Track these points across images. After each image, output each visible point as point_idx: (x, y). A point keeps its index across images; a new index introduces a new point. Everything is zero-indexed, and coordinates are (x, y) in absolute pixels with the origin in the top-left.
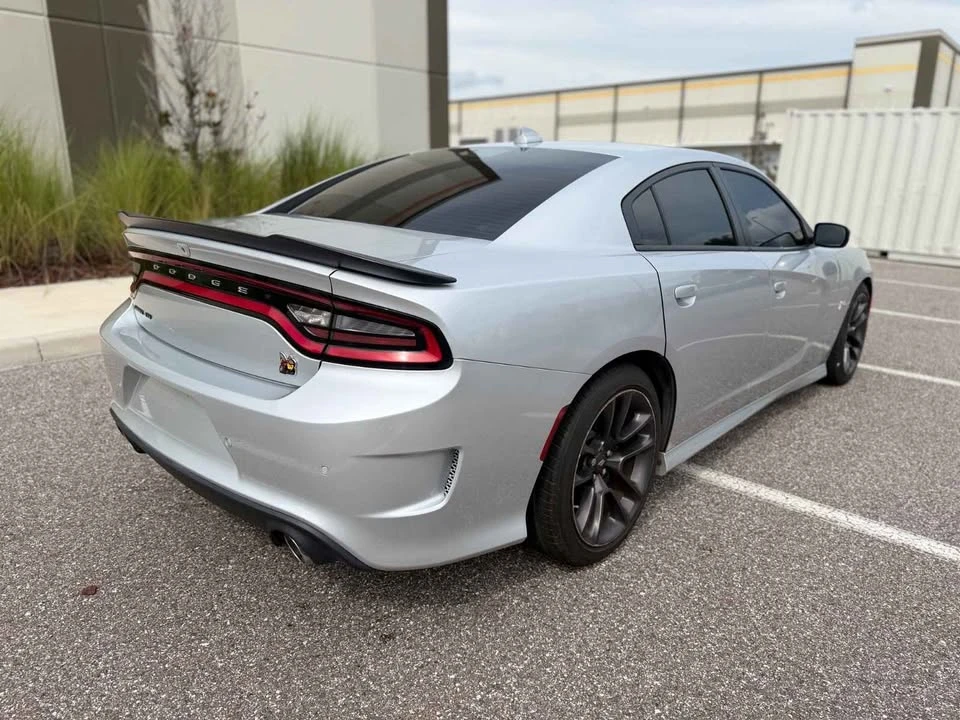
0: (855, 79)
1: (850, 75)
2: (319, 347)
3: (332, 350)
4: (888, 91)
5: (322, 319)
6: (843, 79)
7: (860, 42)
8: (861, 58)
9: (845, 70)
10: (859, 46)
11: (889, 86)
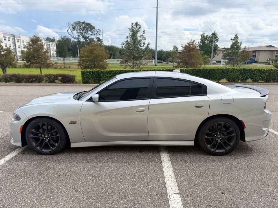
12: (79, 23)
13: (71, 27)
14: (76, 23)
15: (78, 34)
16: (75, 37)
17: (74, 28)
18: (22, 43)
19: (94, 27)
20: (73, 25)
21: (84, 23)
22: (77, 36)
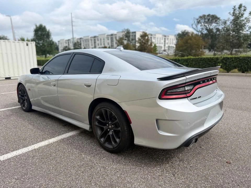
12: (204, 16)
13: (196, 21)
14: (201, 17)
15: (201, 27)
16: (199, 31)
17: (199, 22)
18: (157, 40)
19: (219, 19)
20: (197, 20)
21: (209, 15)
22: (201, 29)
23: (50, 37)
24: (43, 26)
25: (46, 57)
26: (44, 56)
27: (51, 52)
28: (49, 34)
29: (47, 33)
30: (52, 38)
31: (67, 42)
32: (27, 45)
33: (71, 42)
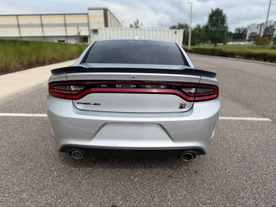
0: (90, 18)
1: (88, 17)
2: (192, 99)
3: (197, 99)
4: (98, 22)
5: (193, 91)
6: (87, 18)
7: (90, 8)
8: (91, 13)
9: (86, 16)
10: (89, 9)
11: (98, 21)
23: (225, 22)
24: (220, 10)
25: (215, 45)
26: (213, 45)
27: (222, 39)
28: (225, 19)
29: (222, 18)
30: (227, 24)
31: (259, 27)
32: (176, 33)
33: (264, 27)
